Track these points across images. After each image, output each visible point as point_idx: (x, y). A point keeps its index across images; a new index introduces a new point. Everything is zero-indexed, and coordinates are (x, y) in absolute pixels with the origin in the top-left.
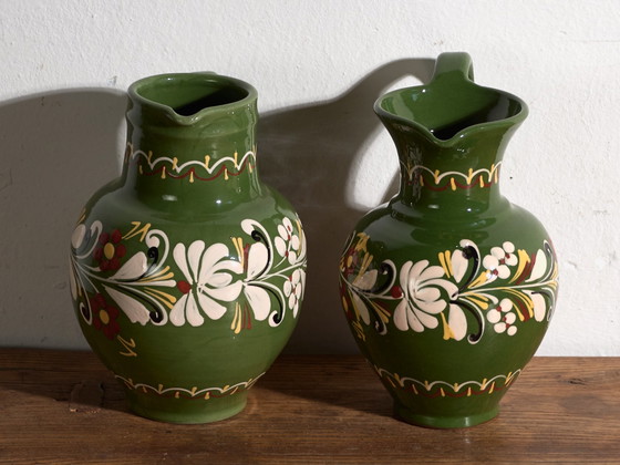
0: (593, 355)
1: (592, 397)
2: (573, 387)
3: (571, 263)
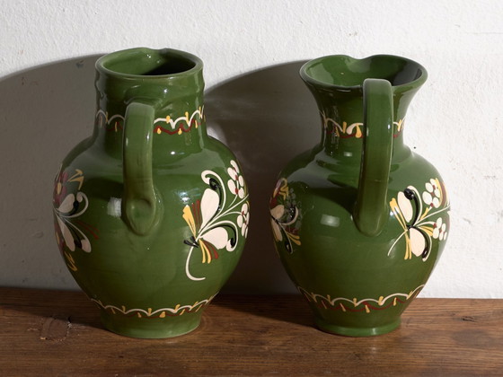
0: (485, 297)
1: (480, 332)
2: (464, 323)
3: (465, 219)
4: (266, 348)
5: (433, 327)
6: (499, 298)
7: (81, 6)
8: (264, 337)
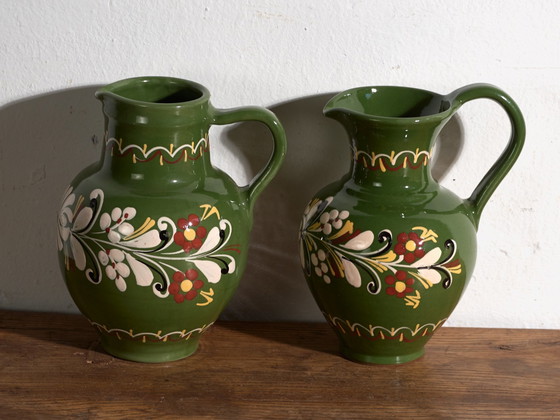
0: (520, 327)
1: (517, 360)
2: (502, 352)
3: (502, 251)
4: (309, 373)
5: (471, 355)
6: (534, 328)
7: (130, 37)
8: (305, 363)
